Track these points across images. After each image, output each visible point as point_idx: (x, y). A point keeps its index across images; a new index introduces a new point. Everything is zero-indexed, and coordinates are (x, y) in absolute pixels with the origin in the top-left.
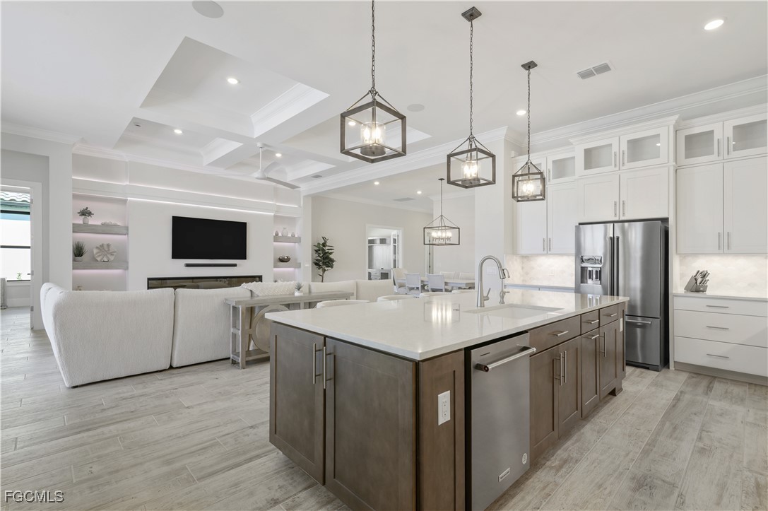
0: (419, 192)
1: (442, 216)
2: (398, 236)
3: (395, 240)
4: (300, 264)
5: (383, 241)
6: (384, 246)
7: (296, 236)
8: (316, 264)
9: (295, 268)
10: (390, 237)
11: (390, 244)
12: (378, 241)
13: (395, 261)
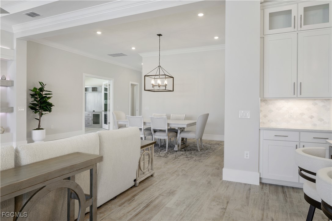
0: (133, 48)
1: (159, 66)
2: (109, 85)
3: (106, 89)
4: (13, 108)
5: (94, 89)
6: (95, 94)
7: (8, 79)
8: (32, 108)
9: (7, 112)
10: (101, 86)
11: (101, 92)
12: (91, 90)
13: (106, 105)
